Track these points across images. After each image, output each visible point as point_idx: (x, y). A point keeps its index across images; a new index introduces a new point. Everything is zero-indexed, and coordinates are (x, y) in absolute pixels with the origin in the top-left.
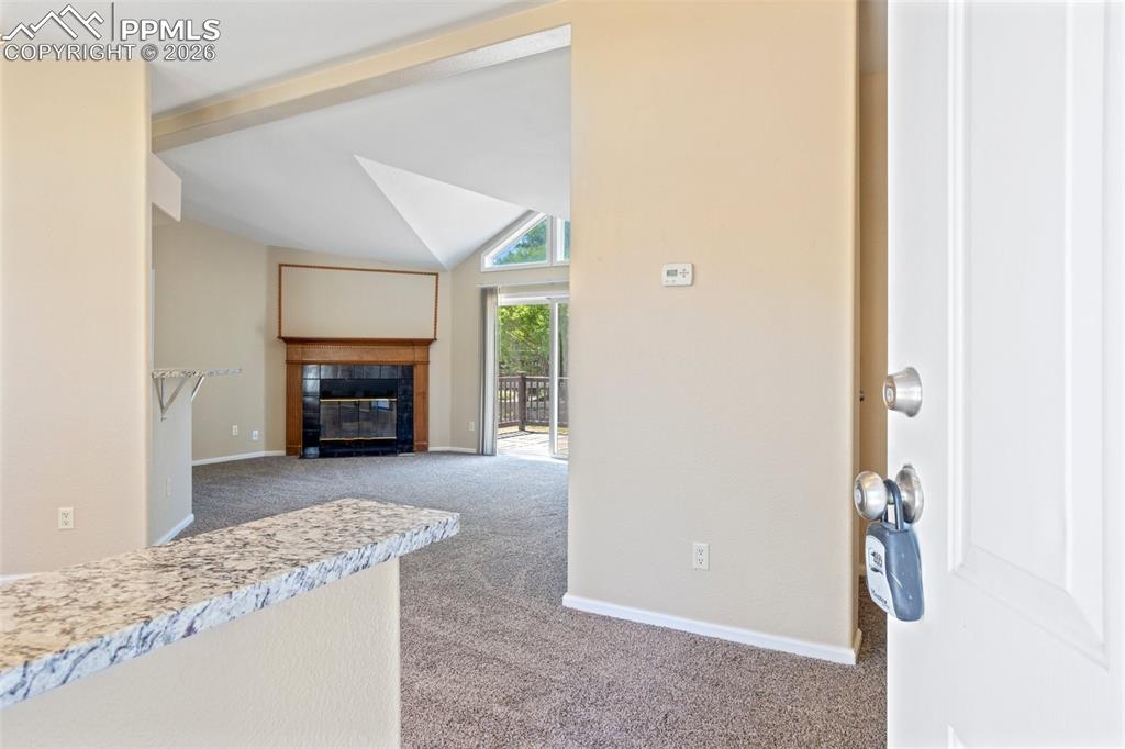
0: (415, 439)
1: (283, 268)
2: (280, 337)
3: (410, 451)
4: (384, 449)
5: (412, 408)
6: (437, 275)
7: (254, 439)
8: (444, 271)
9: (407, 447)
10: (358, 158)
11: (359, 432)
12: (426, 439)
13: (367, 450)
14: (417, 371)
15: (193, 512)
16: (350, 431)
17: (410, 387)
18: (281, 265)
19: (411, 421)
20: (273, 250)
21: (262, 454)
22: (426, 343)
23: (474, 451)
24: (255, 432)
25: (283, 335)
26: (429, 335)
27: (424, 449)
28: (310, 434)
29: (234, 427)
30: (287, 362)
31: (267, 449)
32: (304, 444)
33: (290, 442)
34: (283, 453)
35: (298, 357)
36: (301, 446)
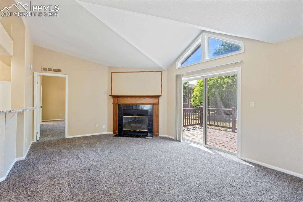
0: (154, 131)
1: (113, 73)
2: (111, 96)
3: (152, 136)
4: (144, 134)
5: (153, 120)
6: (162, 72)
8: (164, 70)
11: (135, 128)
12: (158, 132)
13: (138, 134)
14: (155, 107)
17: (152, 113)
18: (112, 72)
19: (152, 125)
20: (110, 68)
21: (106, 133)
22: (158, 97)
23: (173, 138)
24: (104, 126)
25: (113, 95)
26: (158, 94)
27: (157, 135)
28: (120, 128)
29: (96, 124)
30: (114, 103)
31: (108, 132)
32: (119, 131)
33: (114, 130)
34: (112, 133)
35: (116, 102)
36: (117, 131)
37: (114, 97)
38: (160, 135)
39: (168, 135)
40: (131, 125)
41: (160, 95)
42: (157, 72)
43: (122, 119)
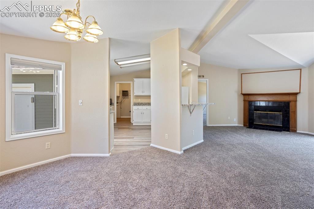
0: (290, 127)
2: (242, 94)
3: (288, 131)
4: (277, 129)
5: (289, 116)
6: (301, 69)
7: (234, 121)
8: (304, 68)
9: (287, 129)
10: (249, 35)
11: (267, 122)
12: (296, 128)
13: (270, 128)
14: (291, 104)
15: (204, 139)
16: (264, 122)
17: (288, 109)
18: (242, 74)
19: (288, 121)
20: (239, 70)
21: (237, 125)
22: (296, 94)
24: (235, 119)
25: (243, 93)
27: (295, 131)
28: (251, 121)
30: (244, 100)
31: (238, 124)
34: (243, 125)
35: (247, 99)
36: (248, 124)
37: (244, 95)
38: (298, 131)
39: (309, 132)
41: (298, 92)
42: (295, 70)
43: (253, 113)
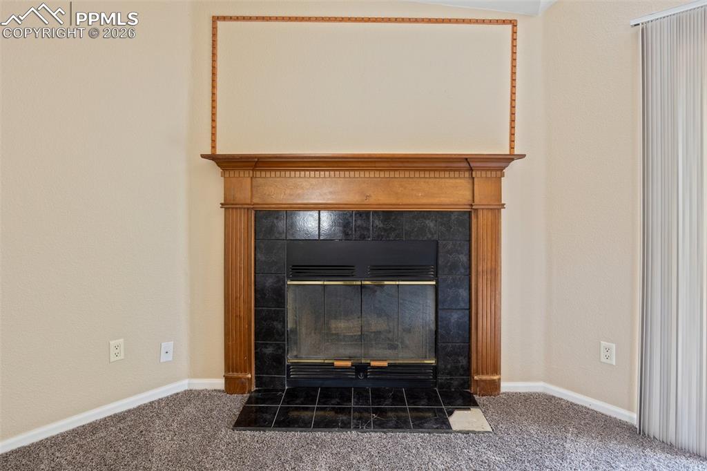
0: (475, 366)
1: (220, 24)
2: (212, 157)
6: (513, 23)
8: (529, 15)
9: (457, 382)
12: (497, 368)
14: (480, 227)
17: (463, 259)
18: (215, 19)
24: (168, 345)
25: (220, 151)
26: (495, 146)
27: (494, 390)
28: (269, 351)
29: (113, 343)
30: (228, 205)
32: (259, 370)
33: (230, 365)
34: (219, 383)
35: (244, 195)
36: (252, 374)
37: (228, 163)
38: (506, 386)
39: (549, 380)
40: (329, 329)
41: (506, 151)
43: (279, 296)
